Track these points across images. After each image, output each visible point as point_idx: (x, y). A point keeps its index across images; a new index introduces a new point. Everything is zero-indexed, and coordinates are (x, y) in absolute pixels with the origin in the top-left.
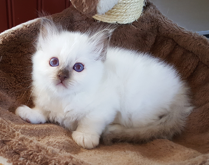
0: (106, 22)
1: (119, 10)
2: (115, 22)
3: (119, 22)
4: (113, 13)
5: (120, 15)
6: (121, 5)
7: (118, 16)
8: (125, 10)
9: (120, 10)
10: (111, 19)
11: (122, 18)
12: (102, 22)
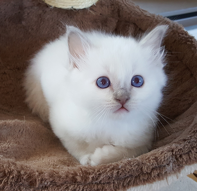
0: (61, 8)
2: (71, 7)
10: (65, 4)
11: (77, 3)
12: (56, 7)
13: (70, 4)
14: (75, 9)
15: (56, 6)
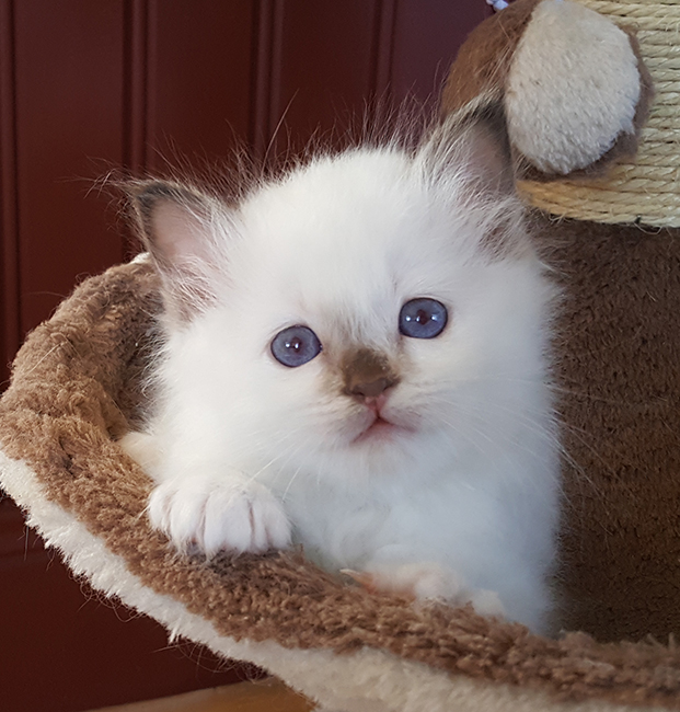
0: (592, 222)
1: (646, 168)
2: (633, 219)
3: (646, 220)
4: (620, 183)
5: (652, 190)
6: (651, 149)
7: (642, 192)
8: (671, 169)
9: (652, 169)
10: (611, 208)
11: (661, 203)
12: (571, 219)
13: (629, 208)
14: (649, 228)
15: (575, 216)
